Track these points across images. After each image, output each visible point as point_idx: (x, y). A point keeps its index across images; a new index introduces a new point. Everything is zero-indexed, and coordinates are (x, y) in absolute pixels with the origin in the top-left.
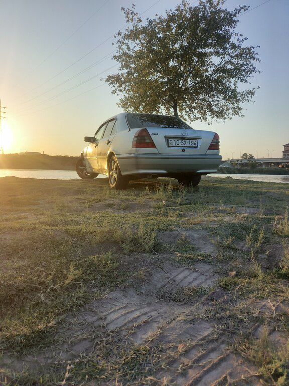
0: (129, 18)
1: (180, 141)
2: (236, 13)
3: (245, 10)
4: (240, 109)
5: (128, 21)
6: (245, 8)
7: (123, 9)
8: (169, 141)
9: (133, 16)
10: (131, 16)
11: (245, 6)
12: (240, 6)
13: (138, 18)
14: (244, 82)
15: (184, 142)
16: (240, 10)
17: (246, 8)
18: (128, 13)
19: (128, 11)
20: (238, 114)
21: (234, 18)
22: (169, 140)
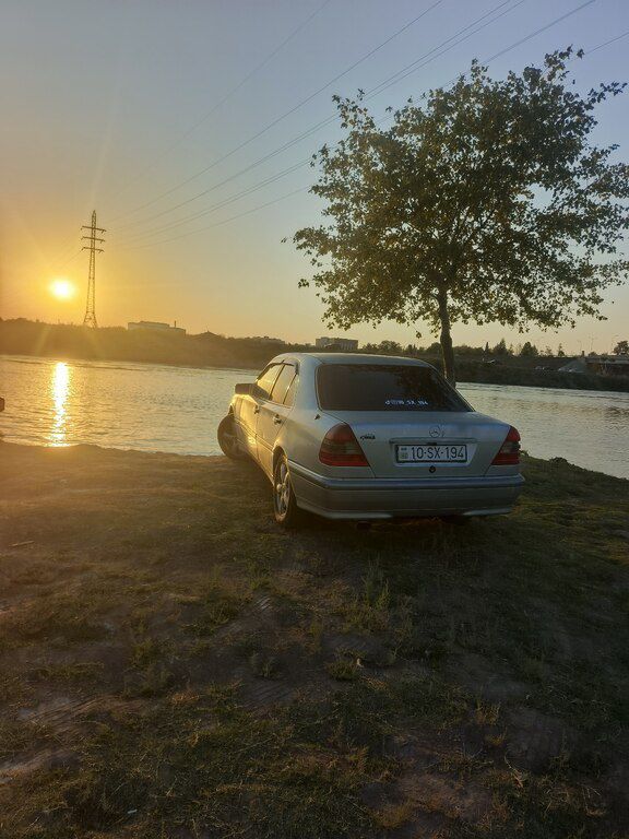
0: (347, 118)
1: (425, 448)
2: (593, 101)
3: (615, 93)
4: (597, 300)
5: (344, 125)
6: (614, 89)
7: (336, 98)
8: (400, 451)
9: (356, 116)
10: (351, 115)
11: (615, 85)
12: (602, 85)
13: (367, 118)
14: (606, 250)
15: (434, 452)
16: (602, 94)
17: (617, 88)
18: (346, 107)
19: (346, 104)
20: (590, 311)
21: (588, 113)
22: (400, 448)
